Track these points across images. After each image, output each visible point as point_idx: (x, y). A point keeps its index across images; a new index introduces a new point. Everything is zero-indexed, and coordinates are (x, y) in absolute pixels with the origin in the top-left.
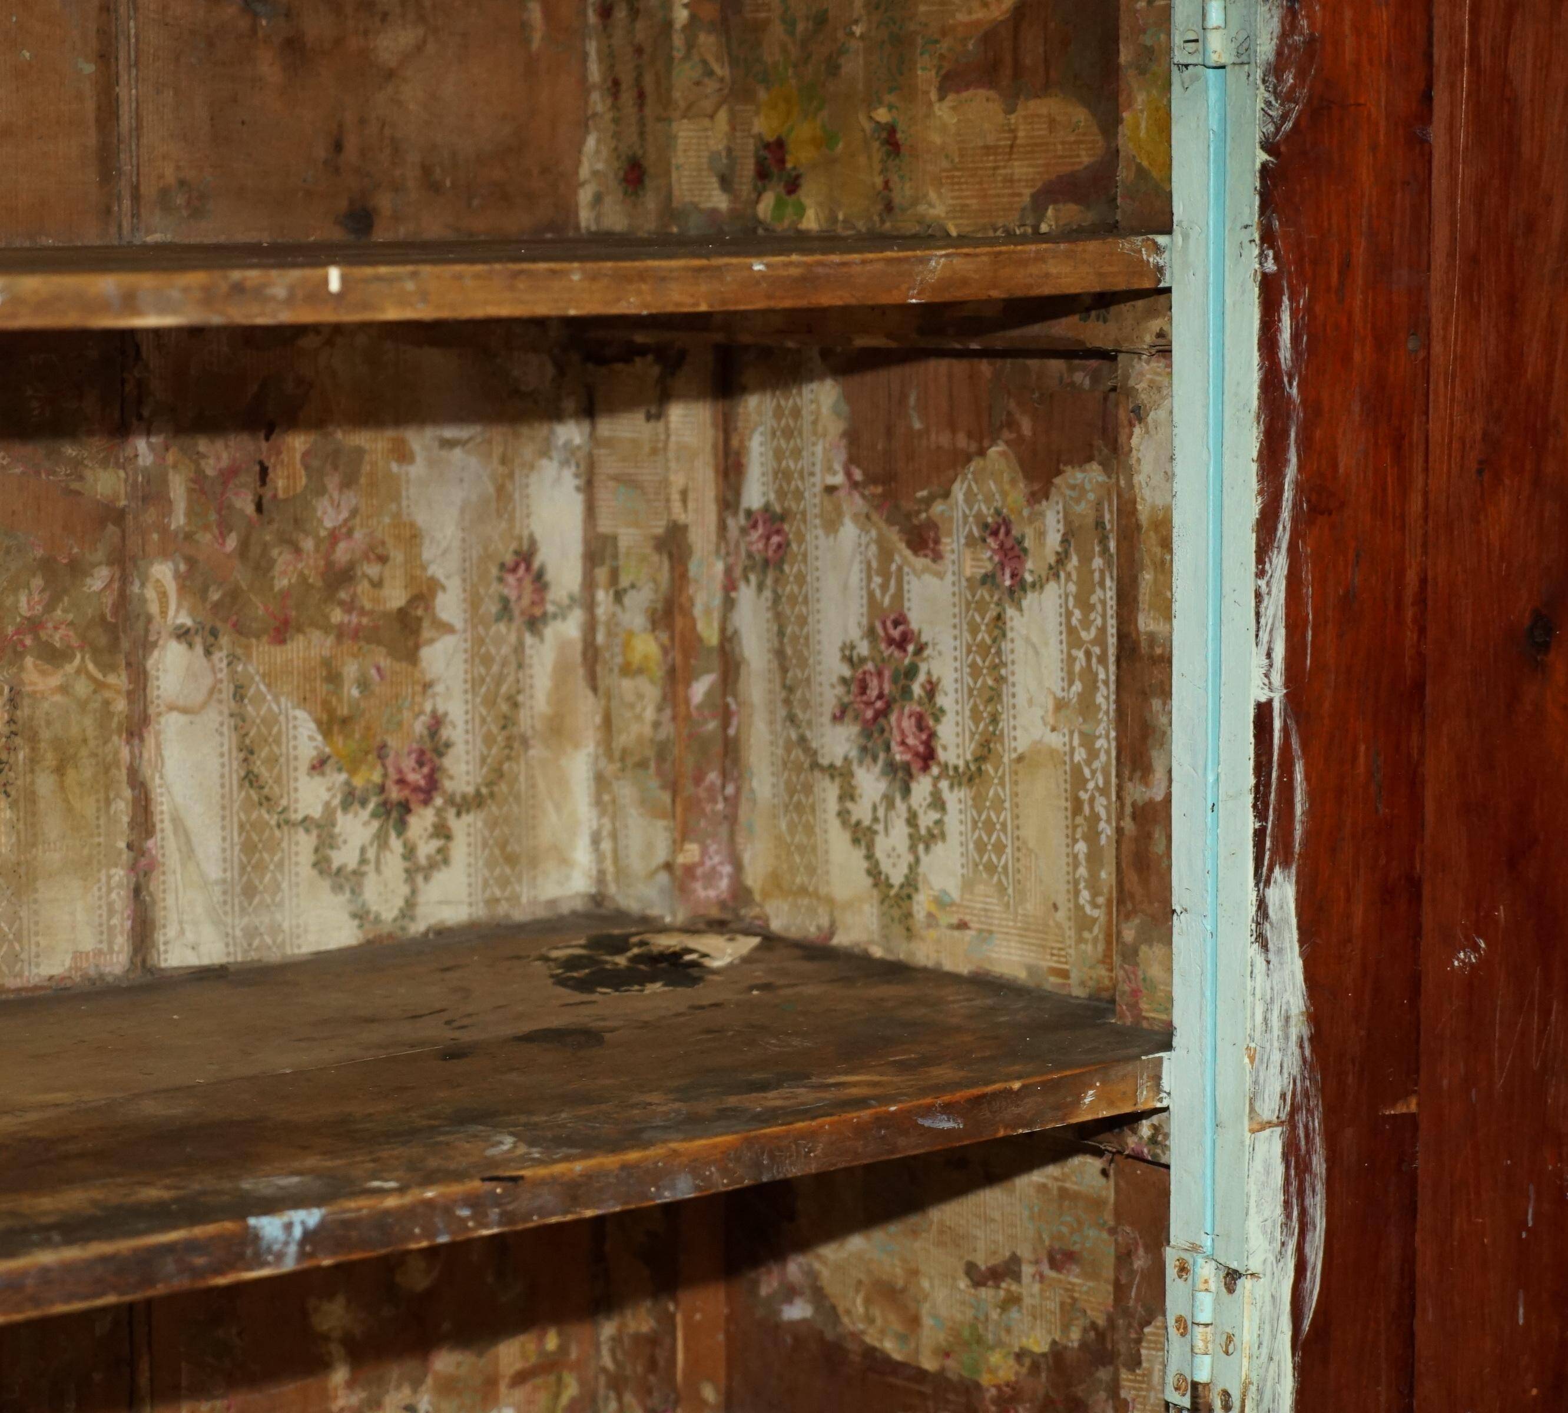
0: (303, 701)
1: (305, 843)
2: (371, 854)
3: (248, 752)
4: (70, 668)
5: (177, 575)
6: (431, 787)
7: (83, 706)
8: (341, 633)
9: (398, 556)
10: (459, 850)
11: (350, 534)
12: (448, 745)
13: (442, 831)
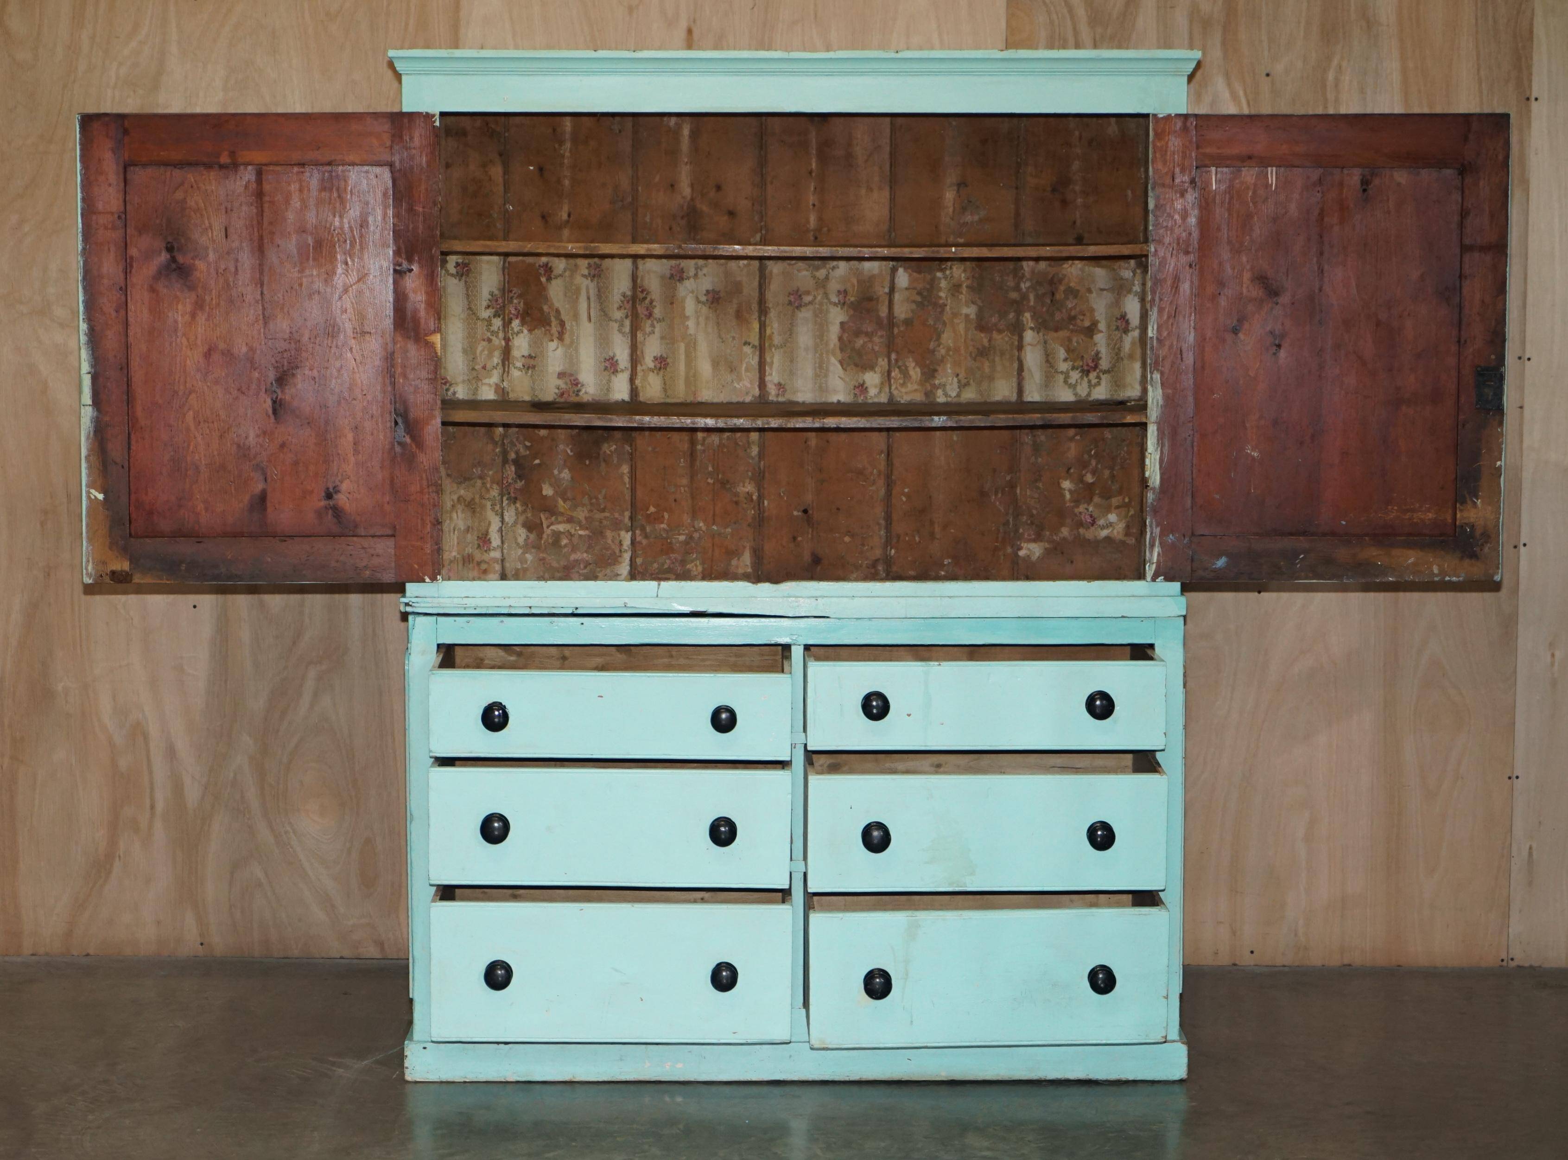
0: (1061, 345)
1: (1061, 378)
2: (1079, 381)
3: (1047, 355)
4: (1004, 334)
5: (1031, 316)
6: (1096, 367)
7: (1007, 343)
8: (1072, 331)
9: (1088, 314)
10: (1103, 383)
11: (1075, 309)
12: (1101, 358)
13: (1098, 377)
